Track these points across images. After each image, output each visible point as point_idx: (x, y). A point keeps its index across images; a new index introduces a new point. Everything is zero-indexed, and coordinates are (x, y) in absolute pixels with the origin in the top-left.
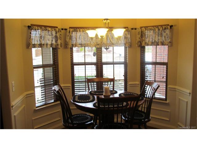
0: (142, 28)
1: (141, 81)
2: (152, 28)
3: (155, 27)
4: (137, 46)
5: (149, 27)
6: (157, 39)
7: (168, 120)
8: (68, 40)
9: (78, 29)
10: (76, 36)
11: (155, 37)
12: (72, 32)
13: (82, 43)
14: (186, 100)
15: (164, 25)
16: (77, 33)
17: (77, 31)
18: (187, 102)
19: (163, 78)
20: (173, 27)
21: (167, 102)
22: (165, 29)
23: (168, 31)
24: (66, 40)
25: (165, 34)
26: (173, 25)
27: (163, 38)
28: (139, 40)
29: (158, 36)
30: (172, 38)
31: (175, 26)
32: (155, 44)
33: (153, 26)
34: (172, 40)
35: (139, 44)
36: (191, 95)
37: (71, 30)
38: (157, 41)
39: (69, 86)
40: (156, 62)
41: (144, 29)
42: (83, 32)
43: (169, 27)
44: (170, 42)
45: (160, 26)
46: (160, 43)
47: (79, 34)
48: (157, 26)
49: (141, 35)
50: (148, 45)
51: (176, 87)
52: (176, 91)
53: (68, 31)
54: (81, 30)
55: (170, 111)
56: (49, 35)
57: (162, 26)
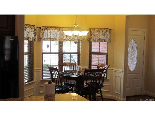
0: (91, 30)
1: (89, 66)
2: (98, 30)
3: (100, 30)
4: (87, 41)
5: (96, 29)
6: (101, 37)
7: (108, 91)
8: (41, 35)
9: (49, 28)
10: (47, 33)
11: (100, 36)
12: (45, 30)
13: (51, 38)
14: (120, 76)
15: (106, 29)
16: (48, 30)
17: (48, 29)
18: (121, 77)
19: (105, 63)
20: (112, 30)
21: (108, 79)
22: (106, 31)
23: (108, 33)
24: (40, 35)
25: (106, 34)
26: (111, 29)
27: (105, 37)
28: (89, 37)
29: (102, 36)
30: (110, 37)
31: (113, 29)
32: (100, 40)
33: (99, 29)
34: (111, 38)
35: (89, 40)
36: (123, 72)
37: (44, 28)
38: (101, 39)
39: (40, 70)
40: (99, 53)
41: (92, 30)
42: (52, 30)
43: (109, 30)
44: (109, 40)
45: (103, 29)
46: (103, 40)
47: (49, 31)
48: (101, 29)
49: (90, 34)
50: (95, 41)
51: (113, 69)
52: (113, 71)
53: (42, 29)
54: (51, 28)
55: (109, 85)
56: (32, 32)
57: (104, 29)
